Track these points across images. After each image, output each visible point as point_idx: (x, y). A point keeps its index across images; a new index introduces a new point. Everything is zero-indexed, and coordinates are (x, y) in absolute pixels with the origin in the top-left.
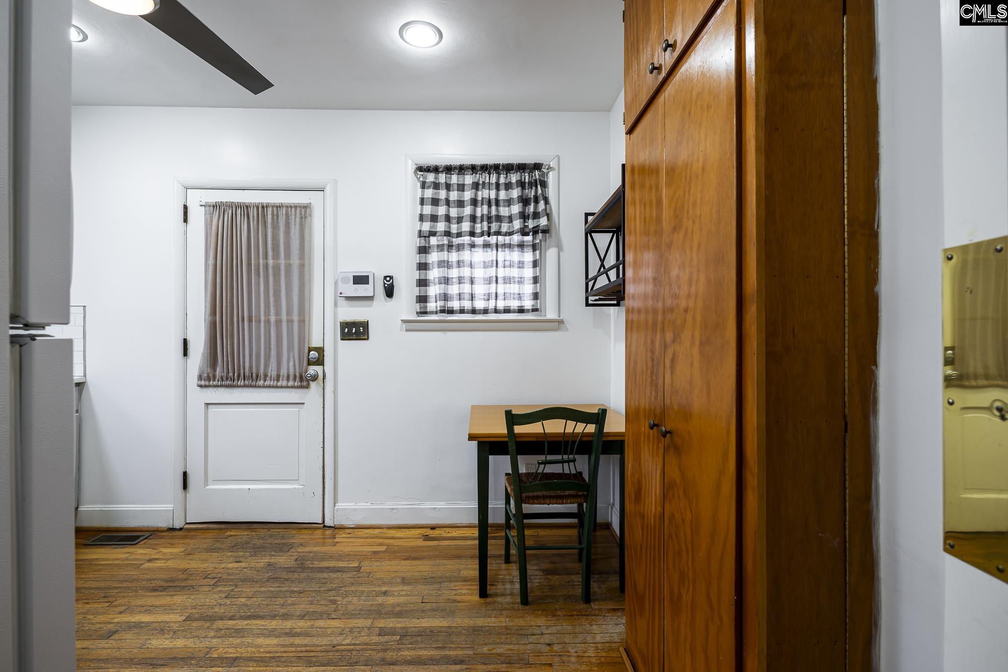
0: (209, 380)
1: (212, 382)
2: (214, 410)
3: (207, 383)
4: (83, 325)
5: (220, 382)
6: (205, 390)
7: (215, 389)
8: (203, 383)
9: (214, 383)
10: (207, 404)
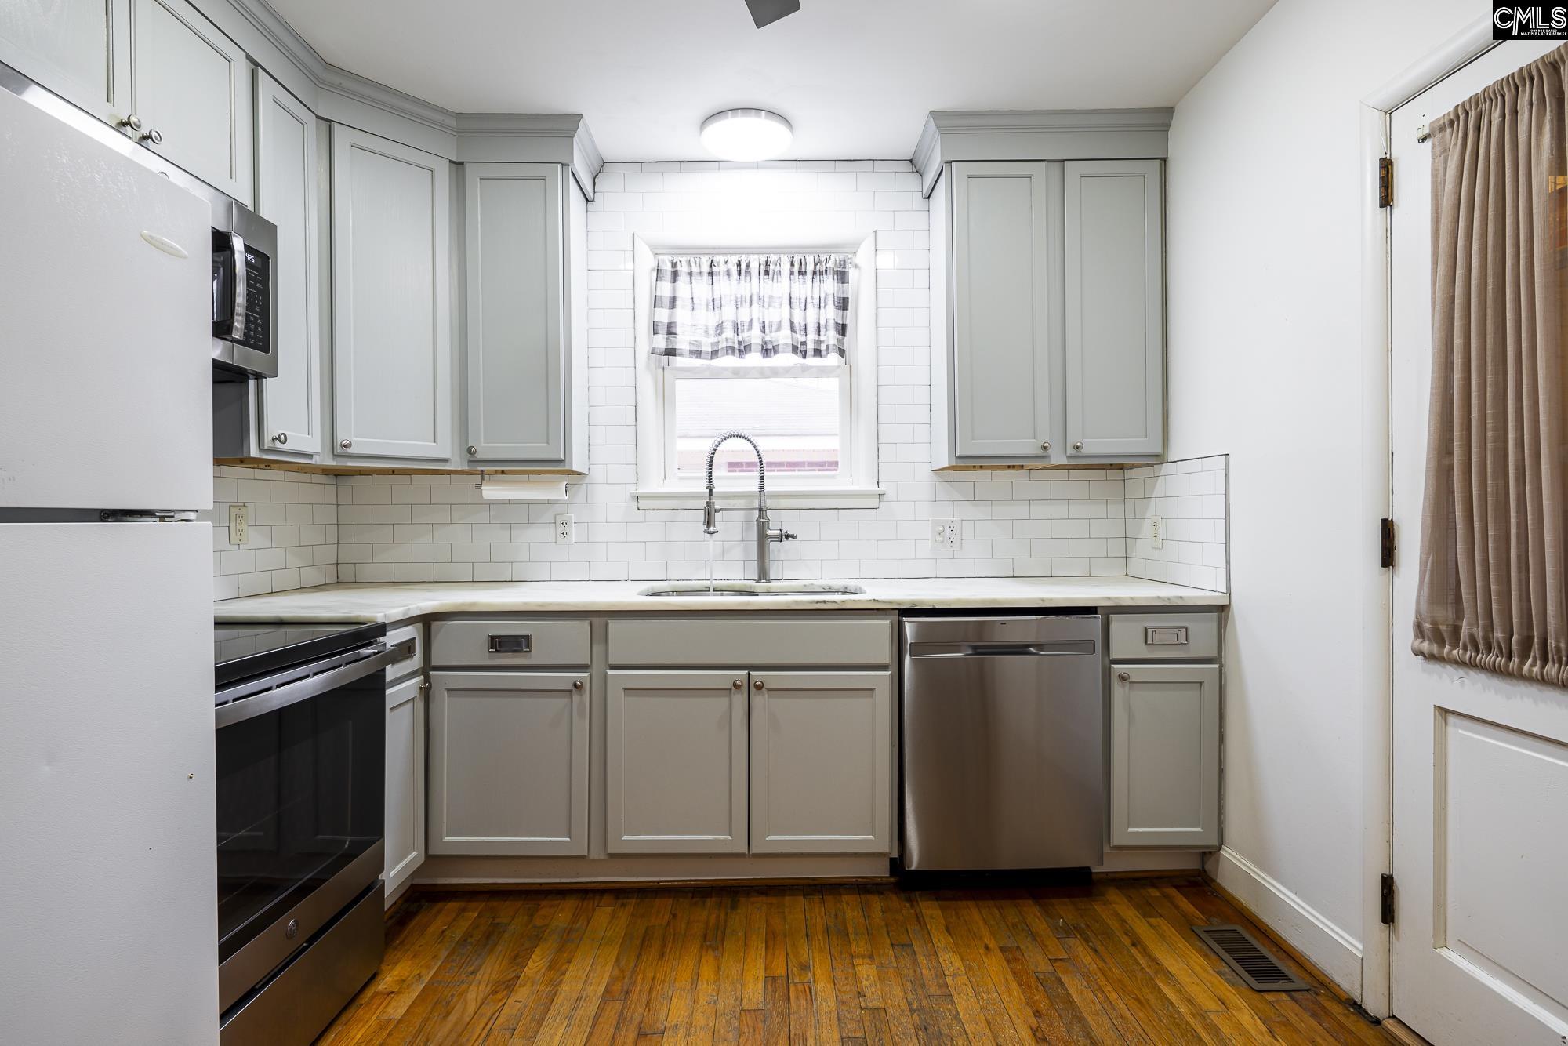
0: (1441, 642)
1: (1447, 648)
2: (1460, 731)
3: (1435, 649)
4: (1224, 492)
5: (1469, 653)
6: (1436, 667)
7: (1461, 672)
8: (1425, 646)
9: (1455, 652)
10: (1444, 713)
